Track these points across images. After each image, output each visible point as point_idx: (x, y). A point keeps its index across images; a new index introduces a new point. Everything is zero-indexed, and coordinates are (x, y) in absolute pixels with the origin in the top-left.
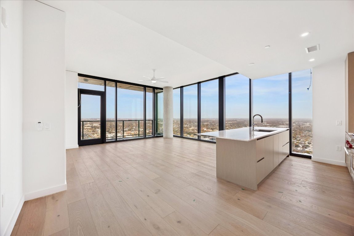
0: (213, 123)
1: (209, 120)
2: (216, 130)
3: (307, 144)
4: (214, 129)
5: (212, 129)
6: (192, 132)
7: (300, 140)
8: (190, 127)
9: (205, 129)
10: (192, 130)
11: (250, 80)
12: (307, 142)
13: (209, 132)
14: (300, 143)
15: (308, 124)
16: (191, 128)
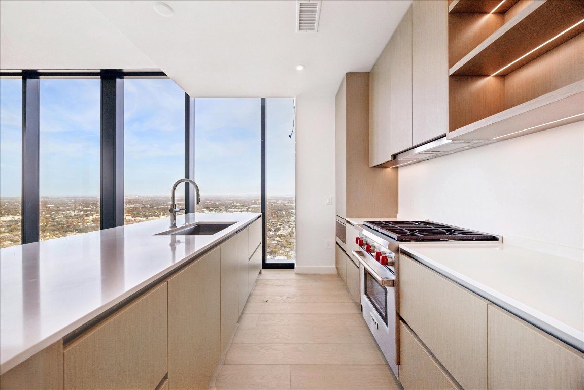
0: (147, 204)
1: (139, 199)
2: (154, 217)
3: (279, 226)
4: (150, 216)
5: (146, 216)
6: (94, 225)
7: (272, 222)
8: (87, 216)
9: (130, 218)
10: (93, 221)
11: (187, 98)
12: (278, 224)
13: (138, 222)
14: (272, 226)
15: (279, 202)
16: (91, 218)
